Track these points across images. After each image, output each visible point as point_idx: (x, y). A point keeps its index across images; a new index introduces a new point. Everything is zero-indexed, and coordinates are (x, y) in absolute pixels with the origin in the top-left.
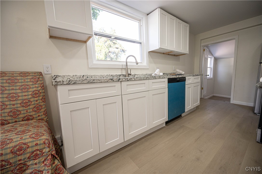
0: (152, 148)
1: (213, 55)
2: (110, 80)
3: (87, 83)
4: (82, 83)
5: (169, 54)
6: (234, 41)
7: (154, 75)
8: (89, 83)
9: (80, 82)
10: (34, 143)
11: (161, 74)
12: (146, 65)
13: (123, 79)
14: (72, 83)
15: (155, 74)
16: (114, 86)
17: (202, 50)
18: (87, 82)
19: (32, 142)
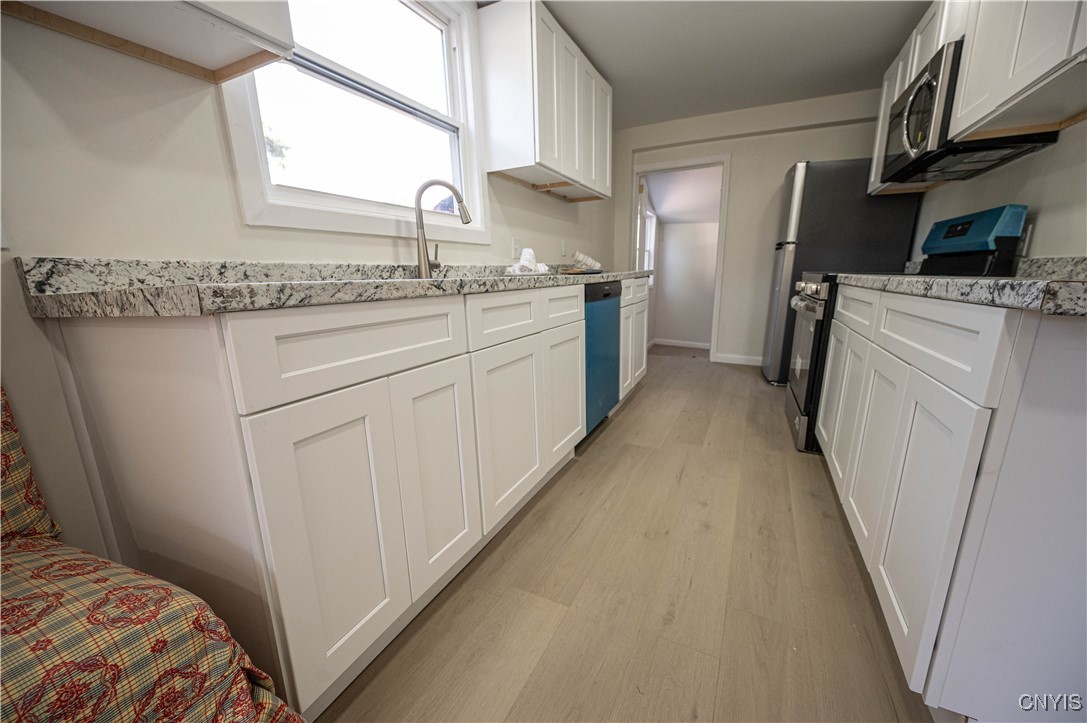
0: (573, 533)
1: (654, 209)
2: (434, 288)
3: (354, 302)
4: (333, 300)
5: (548, 192)
6: (720, 169)
7: (518, 272)
8: (360, 300)
9: (325, 298)
10: (146, 644)
11: (543, 268)
12: (483, 229)
13: (473, 286)
14: (292, 302)
15: (523, 268)
16: (444, 315)
17: (636, 189)
18: (353, 298)
19: (129, 641)
